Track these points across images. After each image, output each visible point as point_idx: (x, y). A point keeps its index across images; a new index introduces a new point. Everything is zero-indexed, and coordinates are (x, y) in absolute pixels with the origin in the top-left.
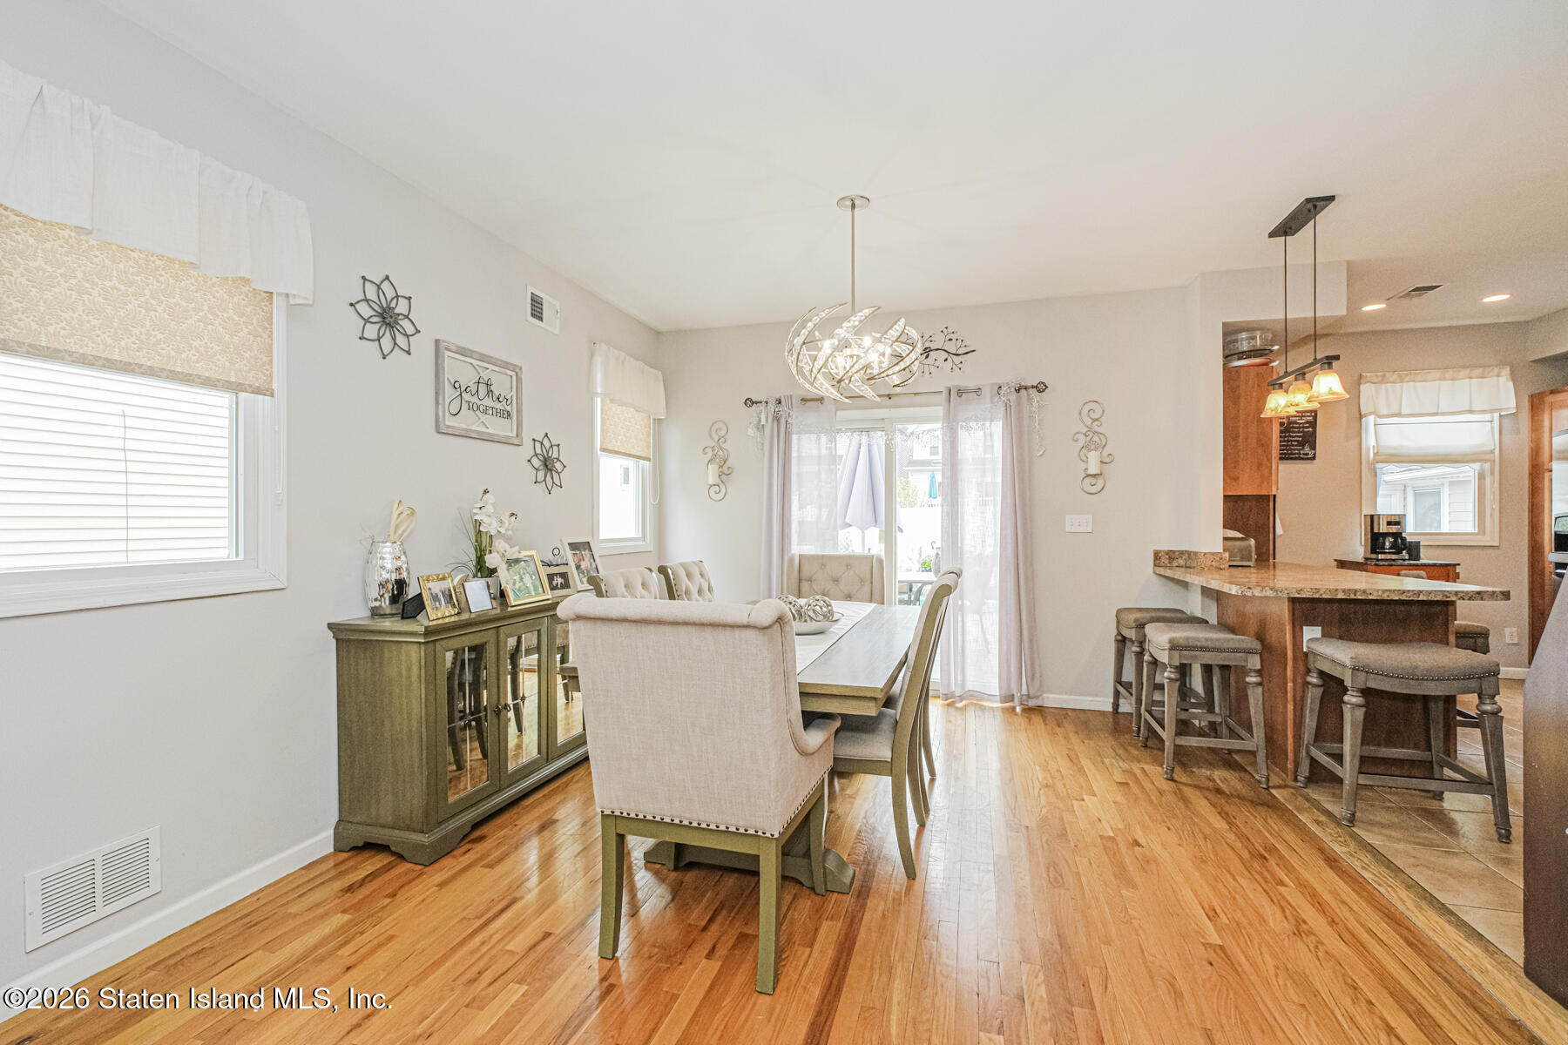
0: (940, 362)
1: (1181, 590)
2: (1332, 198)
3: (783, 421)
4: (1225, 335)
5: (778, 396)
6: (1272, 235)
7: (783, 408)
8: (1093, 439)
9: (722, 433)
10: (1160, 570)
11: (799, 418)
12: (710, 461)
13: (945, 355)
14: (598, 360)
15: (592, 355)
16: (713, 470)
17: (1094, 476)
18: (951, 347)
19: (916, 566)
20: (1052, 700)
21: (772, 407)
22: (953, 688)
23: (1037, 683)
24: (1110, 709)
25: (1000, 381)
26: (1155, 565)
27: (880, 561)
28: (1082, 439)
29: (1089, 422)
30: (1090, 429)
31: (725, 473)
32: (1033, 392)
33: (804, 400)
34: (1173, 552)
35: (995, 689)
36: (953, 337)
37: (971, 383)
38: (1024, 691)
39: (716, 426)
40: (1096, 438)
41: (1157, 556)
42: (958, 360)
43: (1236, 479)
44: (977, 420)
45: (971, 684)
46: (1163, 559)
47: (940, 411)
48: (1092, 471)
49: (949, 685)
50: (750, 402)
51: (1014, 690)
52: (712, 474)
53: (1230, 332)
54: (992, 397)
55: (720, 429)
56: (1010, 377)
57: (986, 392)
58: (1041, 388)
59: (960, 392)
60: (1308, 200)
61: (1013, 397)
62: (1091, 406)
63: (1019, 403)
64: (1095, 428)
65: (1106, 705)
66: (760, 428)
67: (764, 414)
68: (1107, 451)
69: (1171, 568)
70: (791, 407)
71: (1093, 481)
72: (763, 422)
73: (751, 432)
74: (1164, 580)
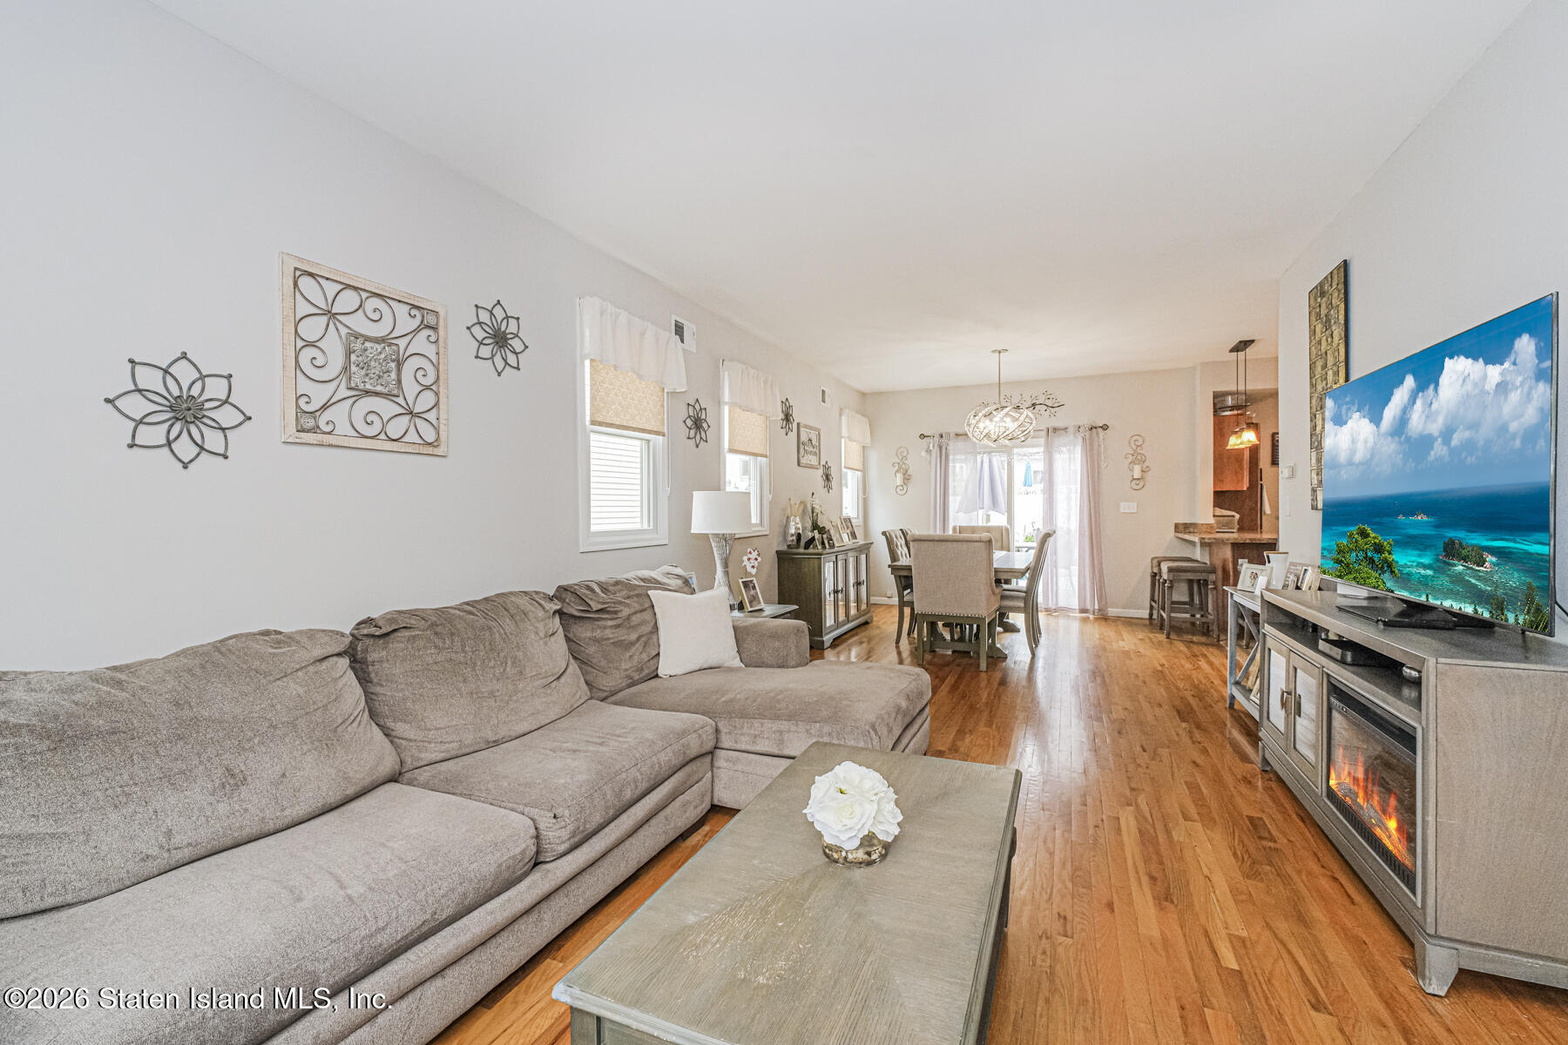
0: (1043, 412)
1: (1191, 547)
2: (1253, 341)
3: (944, 448)
4: (1214, 397)
5: (940, 432)
6: (1231, 351)
7: (944, 440)
8: (1138, 458)
9: (905, 454)
10: (1180, 535)
11: (953, 446)
12: (897, 471)
13: (1046, 407)
14: (844, 418)
15: (840, 415)
16: (899, 476)
17: (1138, 479)
18: (1049, 403)
19: (1023, 539)
20: (1112, 612)
21: (937, 439)
22: (1050, 605)
23: (1104, 603)
24: (1148, 617)
25: (1081, 424)
26: (1176, 532)
27: (1007, 530)
28: (1131, 458)
29: (1134, 447)
30: (1135, 451)
31: (907, 479)
32: (1100, 430)
33: (957, 435)
34: (1186, 524)
35: (1075, 604)
36: (1051, 397)
37: (1061, 424)
38: (1096, 607)
39: (902, 449)
40: (1139, 457)
41: (1177, 526)
42: (1053, 410)
43: (1222, 481)
44: (1065, 445)
45: (1062, 604)
46: (1179, 528)
47: (1042, 441)
48: (1137, 476)
49: (1048, 604)
50: (923, 436)
51: (1089, 607)
52: (899, 479)
53: (1218, 397)
54: (1075, 434)
55: (903, 452)
56: (1086, 421)
57: (1071, 430)
58: (1105, 427)
59: (1055, 430)
60: (1241, 342)
61: (1088, 434)
62: (1135, 438)
63: (1091, 435)
64: (1139, 451)
65: (1145, 614)
66: (929, 451)
67: (933, 444)
68: (1146, 464)
69: (1185, 533)
70: (949, 439)
71: (1138, 482)
72: (931, 448)
73: (923, 454)
74: (1180, 541)
